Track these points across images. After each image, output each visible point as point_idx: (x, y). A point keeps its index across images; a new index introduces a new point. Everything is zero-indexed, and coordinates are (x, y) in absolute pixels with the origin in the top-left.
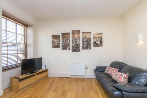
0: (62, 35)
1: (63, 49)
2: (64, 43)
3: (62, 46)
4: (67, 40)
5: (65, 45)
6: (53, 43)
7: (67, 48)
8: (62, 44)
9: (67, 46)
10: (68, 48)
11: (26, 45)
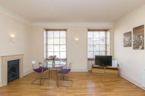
0: (133, 30)
1: (134, 48)
2: (135, 41)
3: (134, 44)
4: (139, 36)
5: (137, 42)
6: (124, 42)
7: (139, 47)
8: (133, 42)
9: (139, 45)
10: (141, 47)
11: (106, 45)
